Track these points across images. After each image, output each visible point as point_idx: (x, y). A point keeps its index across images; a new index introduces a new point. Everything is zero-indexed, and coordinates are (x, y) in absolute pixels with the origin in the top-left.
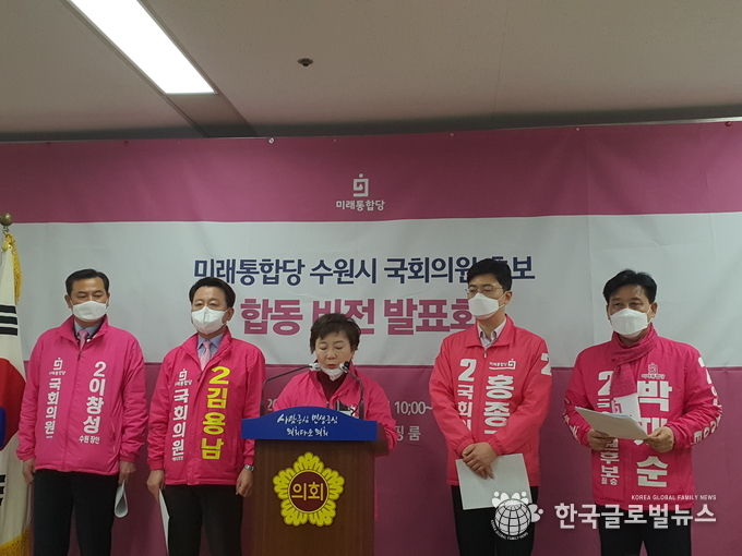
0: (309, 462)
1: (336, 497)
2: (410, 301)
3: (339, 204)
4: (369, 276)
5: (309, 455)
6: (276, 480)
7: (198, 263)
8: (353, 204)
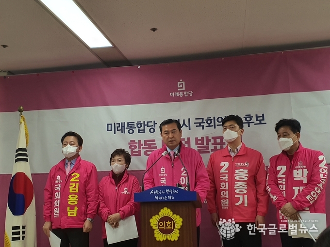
0: (166, 212)
1: (179, 227)
2: (207, 138)
3: (172, 94)
4: (187, 127)
5: (165, 209)
6: (151, 220)
7: (108, 125)
8: (178, 94)
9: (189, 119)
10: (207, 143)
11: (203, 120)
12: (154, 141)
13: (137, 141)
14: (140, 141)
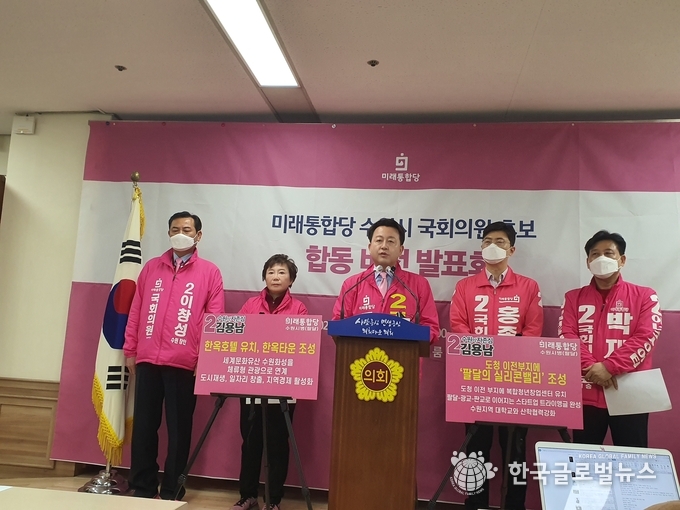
0: (377, 355)
1: (398, 381)
2: (437, 252)
3: (384, 176)
5: (377, 350)
6: (352, 367)
7: (275, 217)
8: (395, 176)
9: (410, 219)
10: (437, 261)
11: (432, 224)
12: (349, 250)
13: (320, 248)
14: (325, 248)
